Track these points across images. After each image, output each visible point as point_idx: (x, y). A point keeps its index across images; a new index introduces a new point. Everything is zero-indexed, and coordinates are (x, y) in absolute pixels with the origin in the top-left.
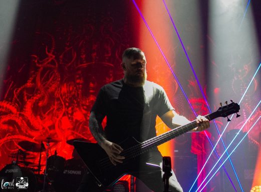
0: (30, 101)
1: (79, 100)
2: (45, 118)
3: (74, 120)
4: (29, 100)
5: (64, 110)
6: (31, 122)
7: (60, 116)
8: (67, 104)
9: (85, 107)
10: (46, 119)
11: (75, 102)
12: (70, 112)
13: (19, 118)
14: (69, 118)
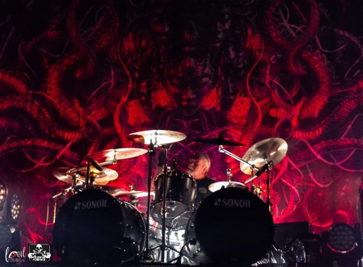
0: (55, 69)
1: (161, 67)
2: (90, 103)
3: (153, 107)
4: (53, 66)
5: (130, 86)
6: (61, 112)
7: (124, 99)
8: (137, 75)
9: (175, 81)
10: (94, 105)
11: (154, 70)
12: (144, 91)
13: (32, 103)
14: (143, 103)
